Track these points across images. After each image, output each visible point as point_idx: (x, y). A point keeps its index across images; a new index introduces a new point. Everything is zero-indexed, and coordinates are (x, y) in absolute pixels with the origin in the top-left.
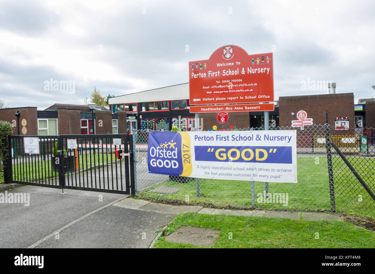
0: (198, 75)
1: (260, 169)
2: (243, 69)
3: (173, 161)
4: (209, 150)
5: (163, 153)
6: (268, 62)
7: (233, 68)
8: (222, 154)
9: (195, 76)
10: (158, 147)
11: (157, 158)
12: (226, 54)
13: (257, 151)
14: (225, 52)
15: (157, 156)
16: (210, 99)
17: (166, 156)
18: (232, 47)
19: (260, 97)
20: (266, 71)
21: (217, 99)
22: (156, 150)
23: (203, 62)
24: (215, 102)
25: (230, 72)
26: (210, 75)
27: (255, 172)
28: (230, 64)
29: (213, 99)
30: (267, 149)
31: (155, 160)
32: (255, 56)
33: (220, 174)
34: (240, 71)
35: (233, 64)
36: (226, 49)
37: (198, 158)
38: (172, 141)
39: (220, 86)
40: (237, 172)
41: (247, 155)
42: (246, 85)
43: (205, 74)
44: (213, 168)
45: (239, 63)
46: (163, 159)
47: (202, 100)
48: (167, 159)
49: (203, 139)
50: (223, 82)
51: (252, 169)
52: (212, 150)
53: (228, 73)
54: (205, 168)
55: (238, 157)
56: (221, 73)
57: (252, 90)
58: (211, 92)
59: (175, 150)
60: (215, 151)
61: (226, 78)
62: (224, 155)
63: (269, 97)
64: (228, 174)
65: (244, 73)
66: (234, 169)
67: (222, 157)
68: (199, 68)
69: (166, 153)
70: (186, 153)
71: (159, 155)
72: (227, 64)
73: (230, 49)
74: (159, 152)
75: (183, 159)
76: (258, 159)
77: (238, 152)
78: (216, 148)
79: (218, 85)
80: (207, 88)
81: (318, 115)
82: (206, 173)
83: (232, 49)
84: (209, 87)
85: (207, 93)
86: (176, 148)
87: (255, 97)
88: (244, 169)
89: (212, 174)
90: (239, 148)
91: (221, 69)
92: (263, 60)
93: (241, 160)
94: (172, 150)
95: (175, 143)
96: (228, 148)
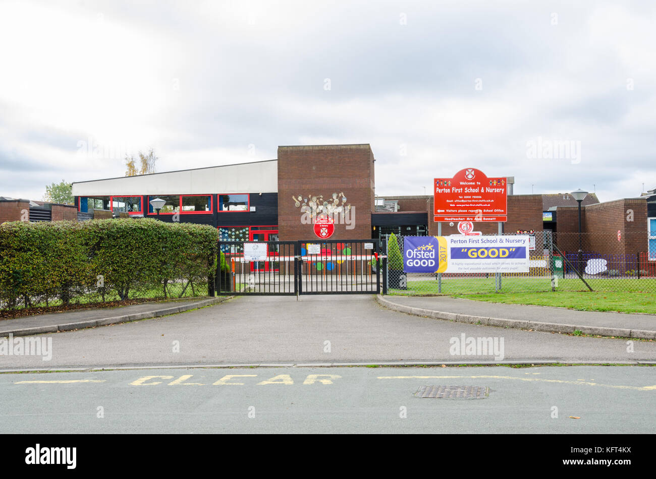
0: (442, 190)
1: (503, 264)
2: (483, 188)
3: (430, 261)
4: (463, 251)
5: (421, 254)
6: (503, 184)
7: (474, 187)
8: (473, 253)
9: (440, 191)
10: (416, 250)
11: (413, 259)
12: (468, 175)
13: (501, 250)
14: (467, 173)
15: (415, 257)
16: (453, 211)
17: (424, 256)
18: (473, 169)
19: (495, 211)
20: (501, 191)
21: (459, 211)
22: (413, 251)
23: (447, 180)
24: (457, 213)
25: (471, 189)
26: (454, 191)
27: (498, 266)
28: (471, 183)
29: (456, 211)
30: (508, 248)
31: (412, 260)
32: (493, 179)
33: (471, 269)
34: (480, 189)
35: (474, 183)
36: (468, 171)
37: (453, 257)
38: (430, 244)
39: (463, 201)
40: (485, 266)
41: (493, 253)
42: (484, 201)
43: (449, 190)
44: (465, 264)
45: (479, 183)
46: (421, 259)
47: (446, 211)
48: (425, 259)
49: (458, 242)
50: (465, 197)
51: (497, 264)
52: (466, 250)
53: (470, 191)
54: (458, 265)
55: (485, 255)
56: (464, 190)
57: (489, 205)
58: (454, 205)
59: (432, 251)
60: (468, 251)
61: (468, 194)
62: (475, 254)
63: (503, 211)
64: (477, 269)
65: (483, 192)
66: (483, 264)
67: (474, 255)
68: (443, 185)
69: (424, 254)
70: (442, 253)
71: (417, 256)
72: (469, 183)
73: (472, 171)
74: (416, 254)
75: (440, 258)
76: (501, 255)
77: (486, 251)
78: (469, 249)
79: (461, 199)
80: (451, 201)
81: (490, 226)
82: (459, 268)
83: (473, 172)
84: (452, 201)
85: (451, 205)
86: (434, 250)
87: (492, 211)
88: (490, 264)
89: (465, 269)
90: (486, 248)
91: (464, 187)
92: (499, 182)
93: (488, 257)
94: (430, 251)
95: (433, 246)
96: (478, 249)
